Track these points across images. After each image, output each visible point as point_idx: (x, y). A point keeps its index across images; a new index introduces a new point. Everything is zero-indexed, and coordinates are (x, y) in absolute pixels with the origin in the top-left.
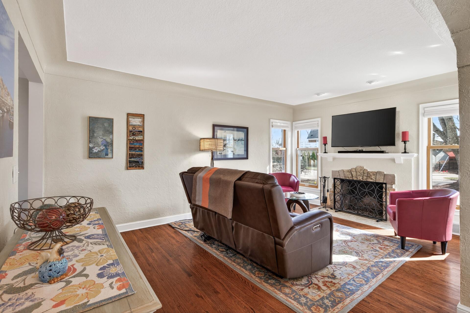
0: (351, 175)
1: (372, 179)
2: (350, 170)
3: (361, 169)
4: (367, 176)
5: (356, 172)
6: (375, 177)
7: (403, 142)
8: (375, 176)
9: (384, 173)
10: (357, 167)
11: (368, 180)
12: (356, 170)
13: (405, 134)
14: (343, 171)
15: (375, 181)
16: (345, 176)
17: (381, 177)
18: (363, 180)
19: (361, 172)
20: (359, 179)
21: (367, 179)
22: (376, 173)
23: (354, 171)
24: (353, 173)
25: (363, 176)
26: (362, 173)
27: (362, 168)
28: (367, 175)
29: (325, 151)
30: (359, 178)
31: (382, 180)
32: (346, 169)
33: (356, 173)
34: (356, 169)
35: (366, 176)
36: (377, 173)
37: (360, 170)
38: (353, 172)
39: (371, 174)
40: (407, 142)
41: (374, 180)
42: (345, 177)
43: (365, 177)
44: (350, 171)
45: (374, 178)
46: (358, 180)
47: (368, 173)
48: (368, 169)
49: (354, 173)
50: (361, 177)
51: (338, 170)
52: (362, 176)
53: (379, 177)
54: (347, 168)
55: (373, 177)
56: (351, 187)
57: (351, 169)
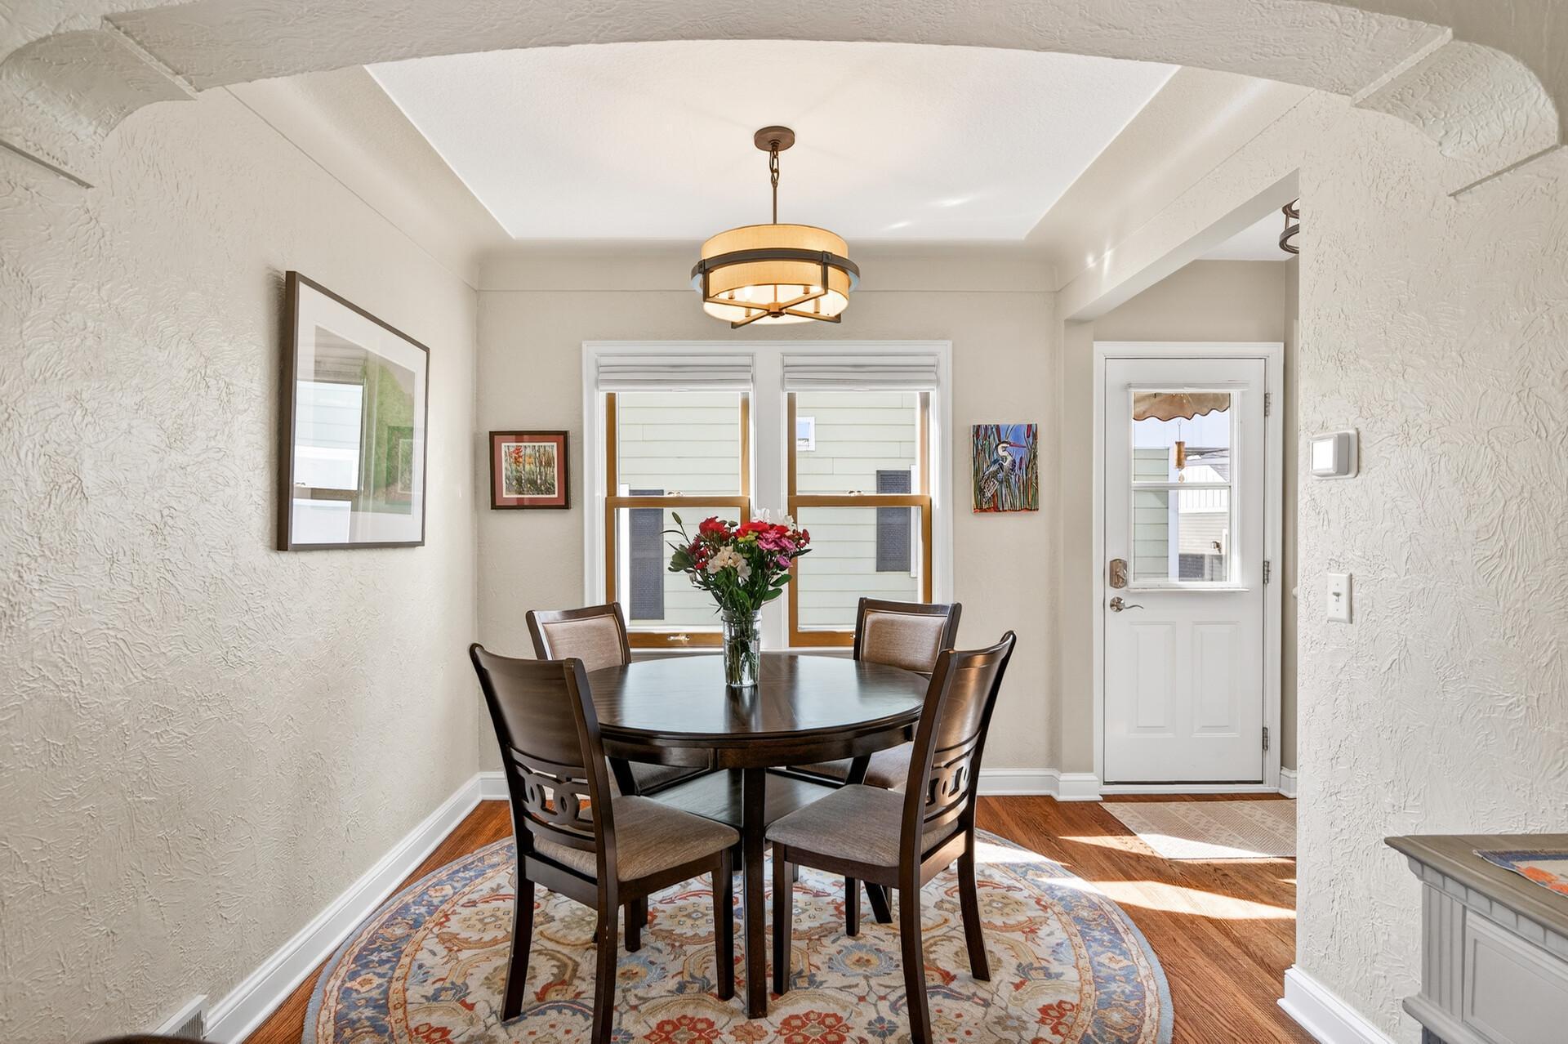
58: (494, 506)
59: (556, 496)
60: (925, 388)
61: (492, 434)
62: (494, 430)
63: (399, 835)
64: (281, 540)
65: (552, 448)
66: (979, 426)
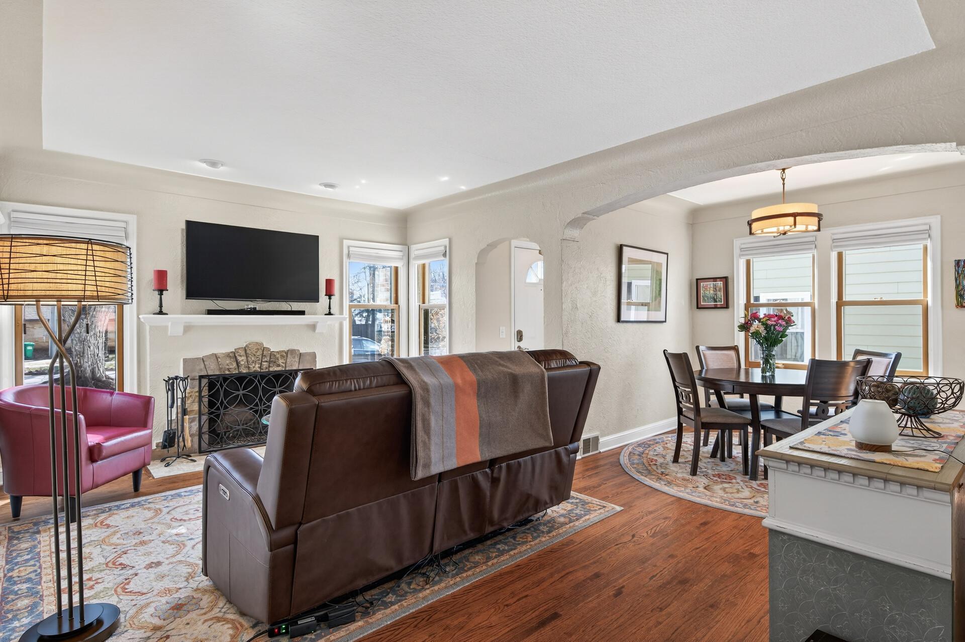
0: (235, 365)
1: (279, 366)
2: (231, 352)
3: (258, 349)
4: (270, 362)
5: (247, 355)
6: (284, 362)
7: (328, 297)
8: (285, 360)
9: (298, 350)
10: (250, 344)
11: (271, 369)
12: (246, 351)
13: (329, 283)
14: (216, 356)
15: (284, 369)
16: (222, 368)
17: (294, 360)
18: (262, 371)
19: (258, 354)
20: (253, 370)
21: (269, 366)
22: (285, 353)
23: (243, 353)
24: (240, 359)
25: (262, 361)
26: (260, 357)
27: (259, 345)
28: (270, 358)
29: (161, 309)
30: (254, 367)
31: (297, 365)
32: (224, 352)
33: (247, 357)
34: (246, 348)
35: (267, 362)
36: (287, 353)
37: (256, 351)
38: (240, 356)
39: (278, 356)
40: (332, 297)
41: (283, 367)
42: (220, 369)
43: (265, 364)
44: (233, 356)
45: (282, 363)
46: (251, 371)
47: (272, 354)
48: (270, 348)
49: (243, 358)
50: (257, 366)
51: (201, 356)
52: (260, 362)
53: (292, 361)
54: (223, 348)
55: (281, 361)
56: (243, 390)
57: (234, 351)
58: (698, 308)
59: (722, 303)
60: (924, 242)
61: (697, 280)
62: (697, 278)
63: (656, 420)
64: (619, 320)
65: (720, 284)
66: (959, 260)
